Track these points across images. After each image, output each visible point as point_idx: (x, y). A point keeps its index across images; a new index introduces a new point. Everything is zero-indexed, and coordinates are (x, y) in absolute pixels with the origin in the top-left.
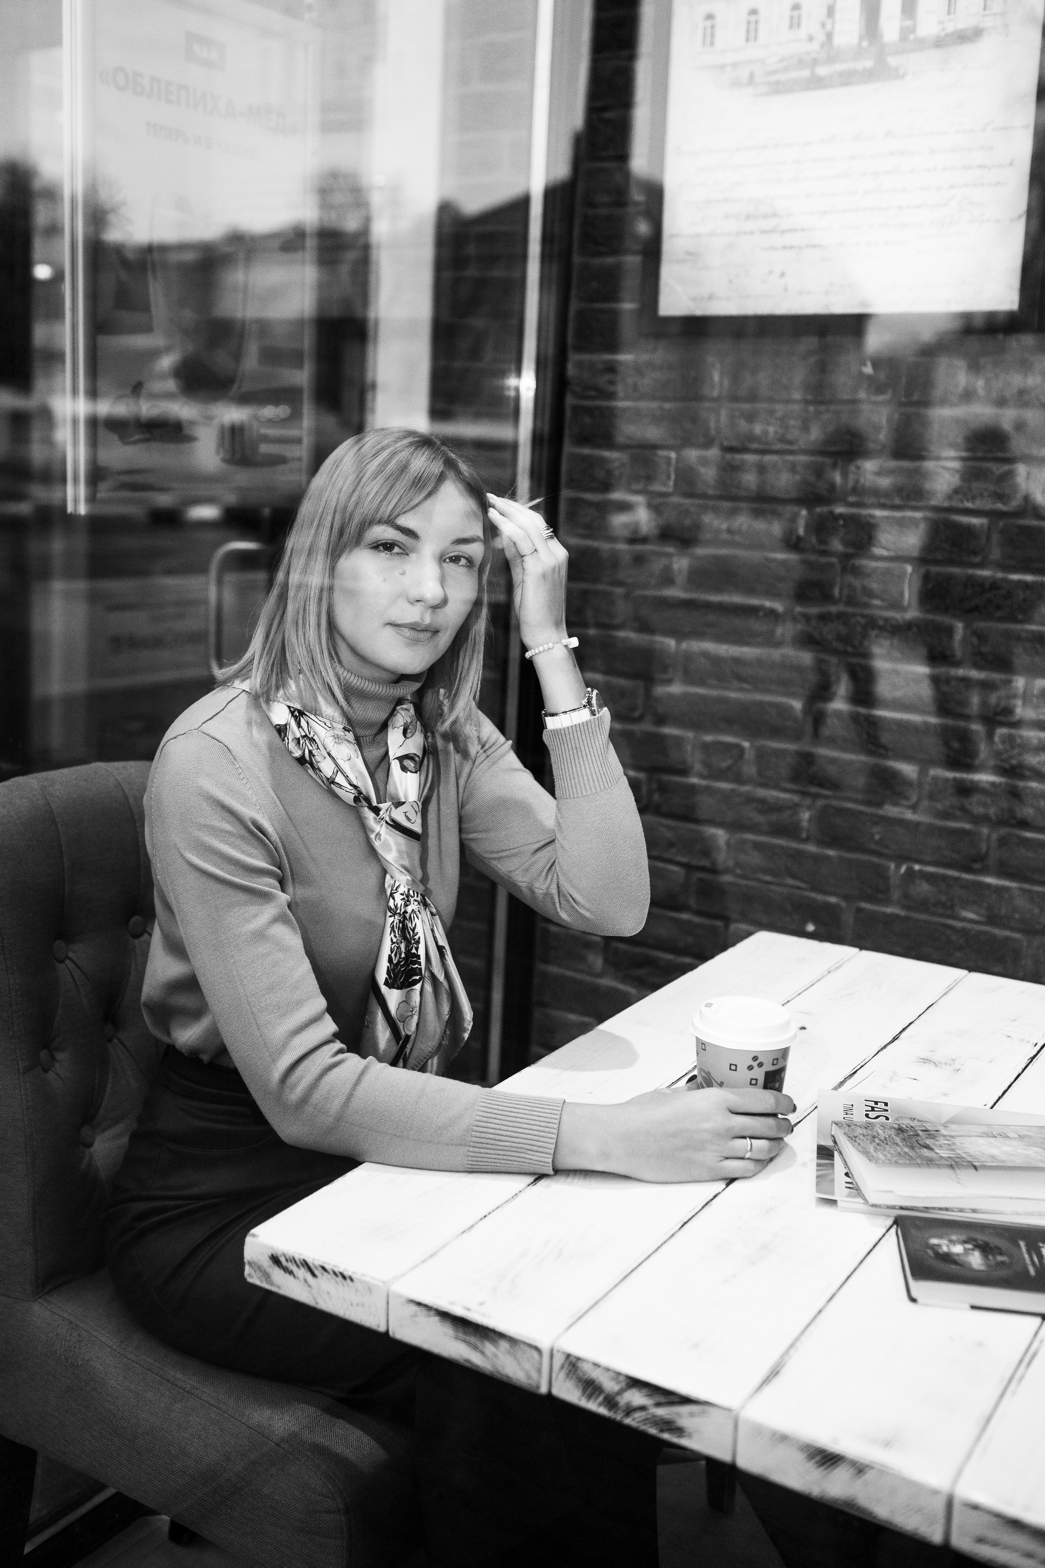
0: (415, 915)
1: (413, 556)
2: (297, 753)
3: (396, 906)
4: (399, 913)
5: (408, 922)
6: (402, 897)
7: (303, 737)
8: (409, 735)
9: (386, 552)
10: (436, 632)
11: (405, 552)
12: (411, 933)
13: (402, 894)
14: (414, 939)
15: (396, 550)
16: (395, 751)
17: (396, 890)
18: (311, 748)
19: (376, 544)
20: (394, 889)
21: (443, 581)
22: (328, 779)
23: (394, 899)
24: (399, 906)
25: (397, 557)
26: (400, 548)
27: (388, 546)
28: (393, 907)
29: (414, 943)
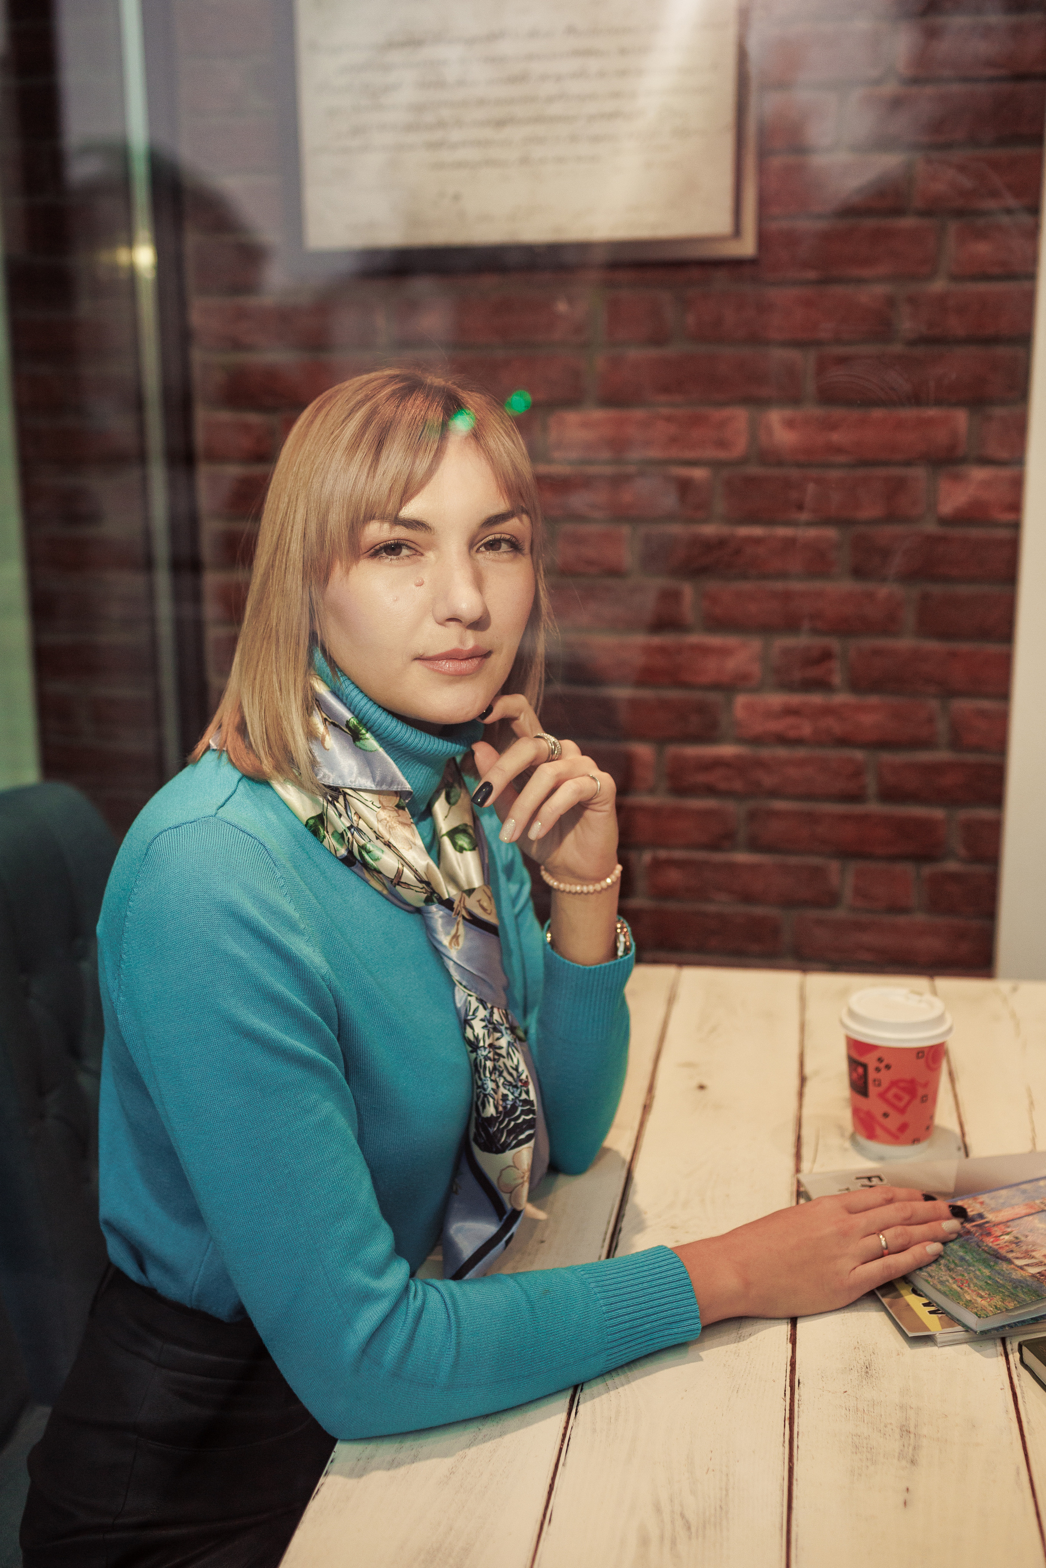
0: (513, 1048)
1: (430, 556)
2: (343, 852)
3: (477, 1038)
4: (484, 1047)
5: (506, 1060)
6: (483, 1024)
7: (349, 828)
8: (452, 800)
9: (390, 557)
10: (487, 655)
11: (417, 551)
12: (514, 1073)
13: (482, 1020)
14: (521, 1081)
15: (405, 552)
16: (444, 826)
17: (474, 1014)
18: (362, 842)
19: (372, 550)
20: (471, 1013)
21: (479, 582)
22: (392, 881)
23: (472, 1027)
24: (481, 1036)
25: (407, 561)
26: (409, 548)
27: (393, 548)
28: (472, 1038)
29: (521, 1086)
